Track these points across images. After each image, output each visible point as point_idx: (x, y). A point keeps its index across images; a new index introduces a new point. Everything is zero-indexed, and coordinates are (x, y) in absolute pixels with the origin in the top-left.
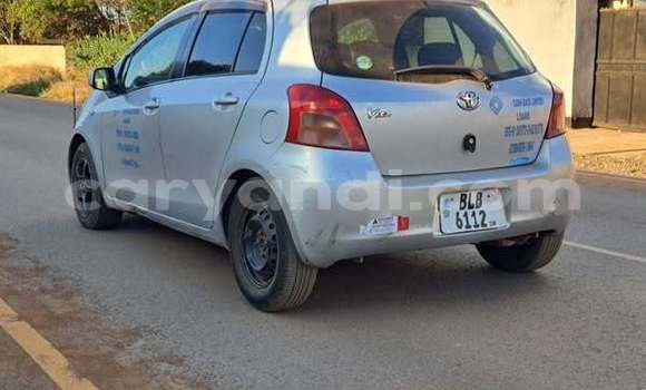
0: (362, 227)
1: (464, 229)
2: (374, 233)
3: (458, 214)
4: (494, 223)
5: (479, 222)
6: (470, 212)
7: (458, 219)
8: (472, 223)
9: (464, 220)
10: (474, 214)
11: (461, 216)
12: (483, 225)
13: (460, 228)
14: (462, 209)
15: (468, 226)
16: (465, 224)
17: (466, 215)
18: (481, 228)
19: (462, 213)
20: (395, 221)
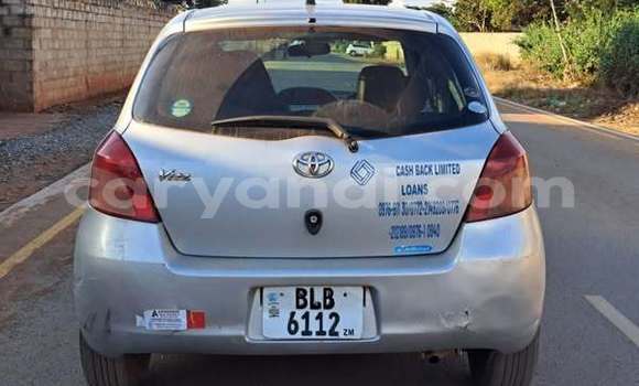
0: (139, 318)
1: (299, 335)
2: (155, 327)
3: (293, 314)
4: (351, 332)
5: (326, 328)
6: (313, 314)
7: (292, 321)
8: (314, 326)
9: (301, 323)
10: (320, 317)
11: (298, 317)
12: (333, 332)
13: (293, 332)
14: (298, 307)
15: (307, 332)
16: (302, 327)
17: (306, 316)
18: (327, 336)
19: (299, 314)
20: (182, 315)
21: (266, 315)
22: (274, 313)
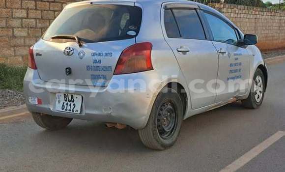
1: (64, 110)
3: (64, 103)
4: (77, 111)
5: (71, 109)
6: (69, 103)
7: (63, 105)
8: (68, 108)
9: (66, 106)
10: (70, 105)
11: (65, 104)
12: (73, 110)
13: (63, 109)
14: (66, 101)
15: (66, 110)
16: (65, 108)
17: (67, 104)
18: (68, 111)
19: (66, 103)
20: (36, 99)
21: (57, 102)
22: (59, 102)
